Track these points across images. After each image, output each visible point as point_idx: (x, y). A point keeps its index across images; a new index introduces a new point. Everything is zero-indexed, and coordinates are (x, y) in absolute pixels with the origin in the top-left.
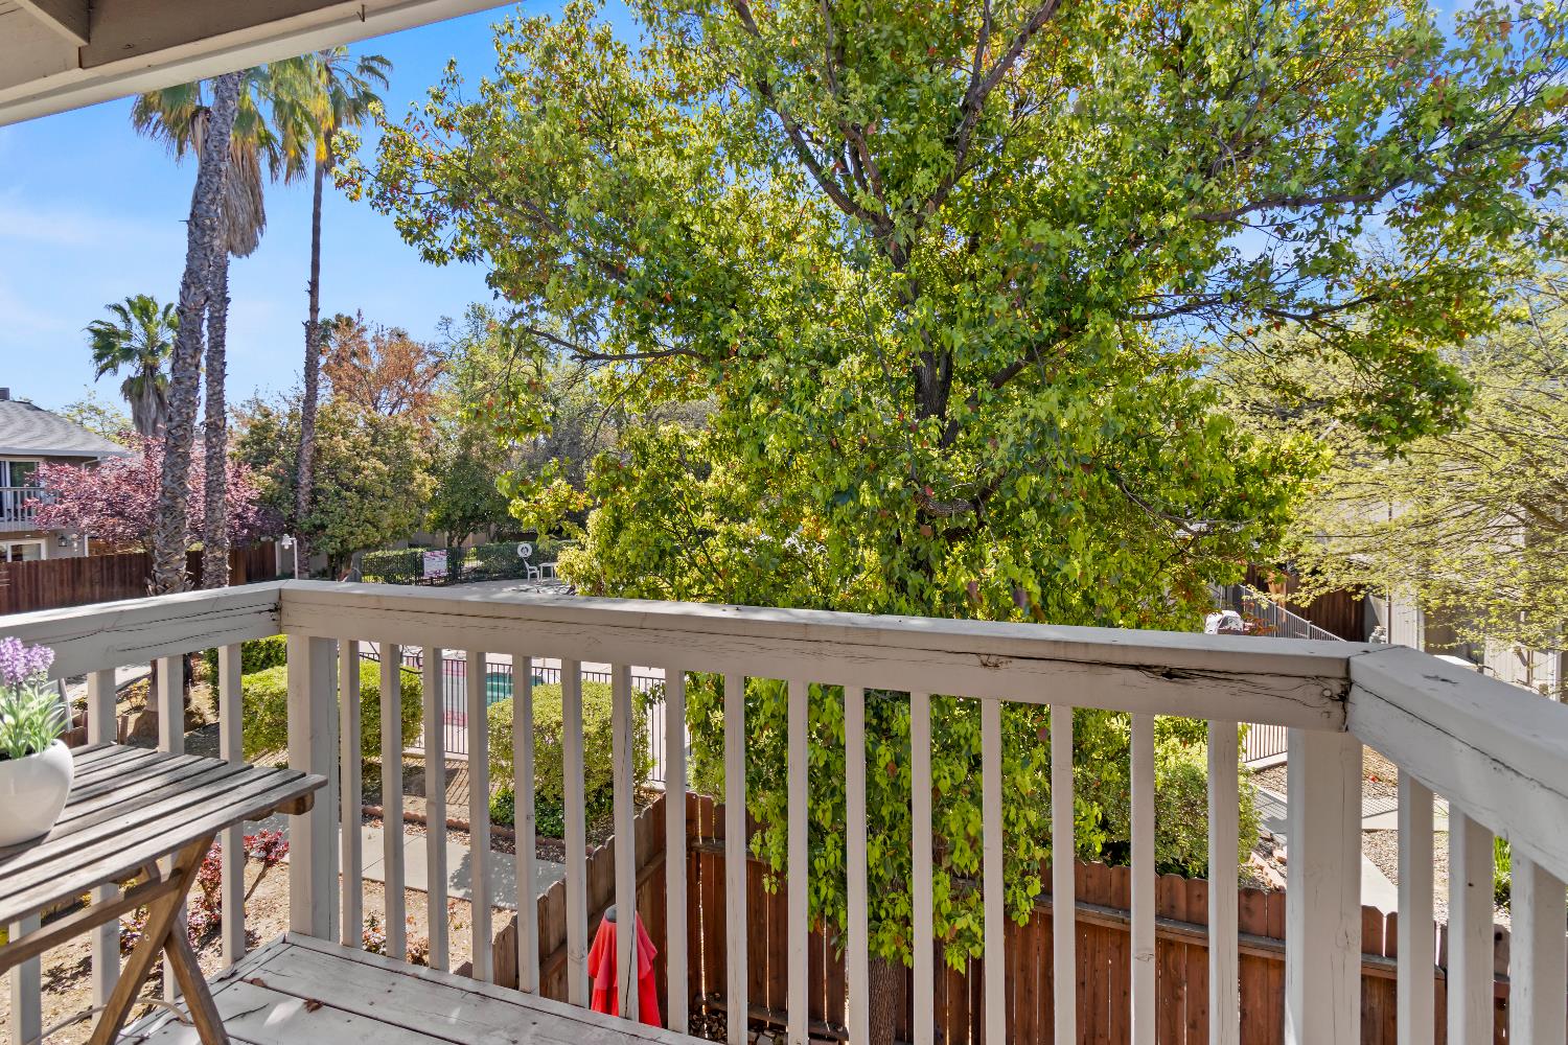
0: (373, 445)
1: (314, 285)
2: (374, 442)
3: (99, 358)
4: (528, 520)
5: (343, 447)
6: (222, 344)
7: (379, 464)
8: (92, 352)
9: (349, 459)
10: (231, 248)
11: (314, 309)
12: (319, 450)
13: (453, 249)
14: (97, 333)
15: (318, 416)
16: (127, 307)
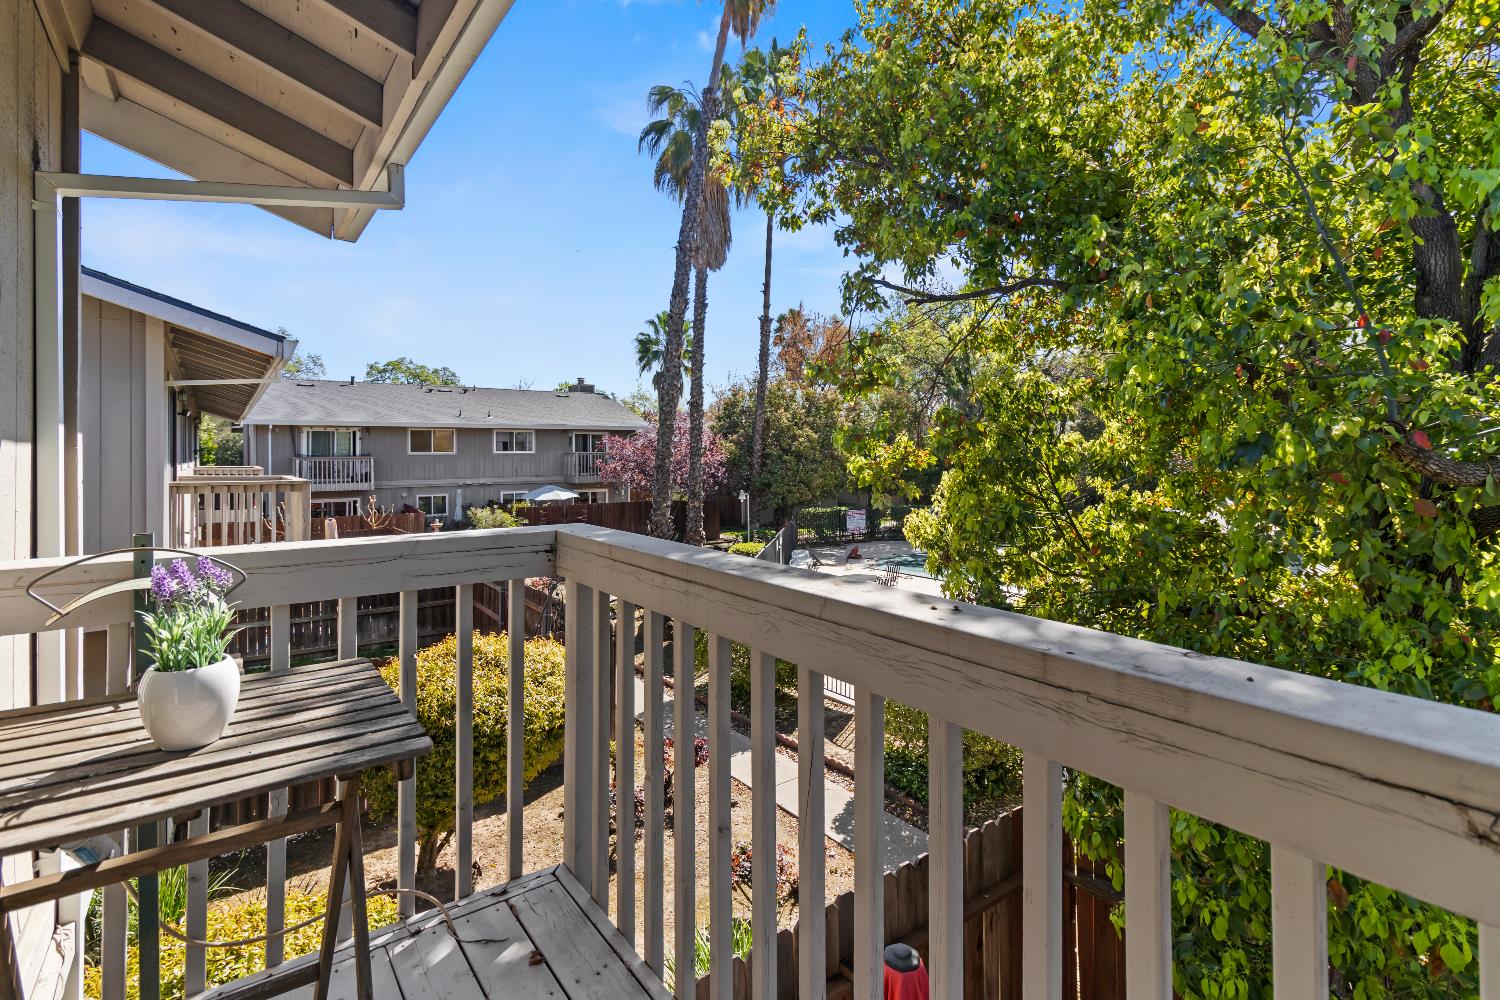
0: (808, 416)
1: (767, 285)
2: (809, 411)
3: (641, 359)
4: (864, 478)
5: (785, 418)
6: (701, 340)
7: (810, 432)
8: (638, 356)
9: (789, 428)
10: (709, 264)
11: (767, 306)
12: (767, 421)
13: (805, 213)
14: (640, 342)
15: (767, 393)
16: (656, 321)
